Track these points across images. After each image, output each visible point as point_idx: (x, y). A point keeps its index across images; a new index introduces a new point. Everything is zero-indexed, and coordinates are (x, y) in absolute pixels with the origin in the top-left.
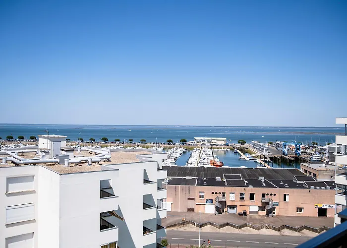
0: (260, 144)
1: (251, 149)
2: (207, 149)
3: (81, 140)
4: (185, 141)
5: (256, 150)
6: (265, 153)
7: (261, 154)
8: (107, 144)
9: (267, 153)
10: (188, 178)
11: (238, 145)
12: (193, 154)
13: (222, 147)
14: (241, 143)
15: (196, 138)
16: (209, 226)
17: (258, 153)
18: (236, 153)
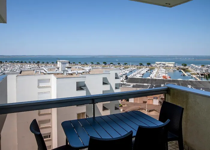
0: (195, 66)
1: (190, 69)
2: (162, 69)
3: (93, 63)
4: (150, 64)
5: (193, 70)
6: (198, 72)
7: (195, 72)
8: (106, 66)
9: (199, 72)
10: (145, 84)
11: (182, 67)
12: (154, 71)
13: (172, 68)
14: (184, 65)
15: (156, 62)
16: (154, 112)
17: (194, 72)
18: (180, 71)
